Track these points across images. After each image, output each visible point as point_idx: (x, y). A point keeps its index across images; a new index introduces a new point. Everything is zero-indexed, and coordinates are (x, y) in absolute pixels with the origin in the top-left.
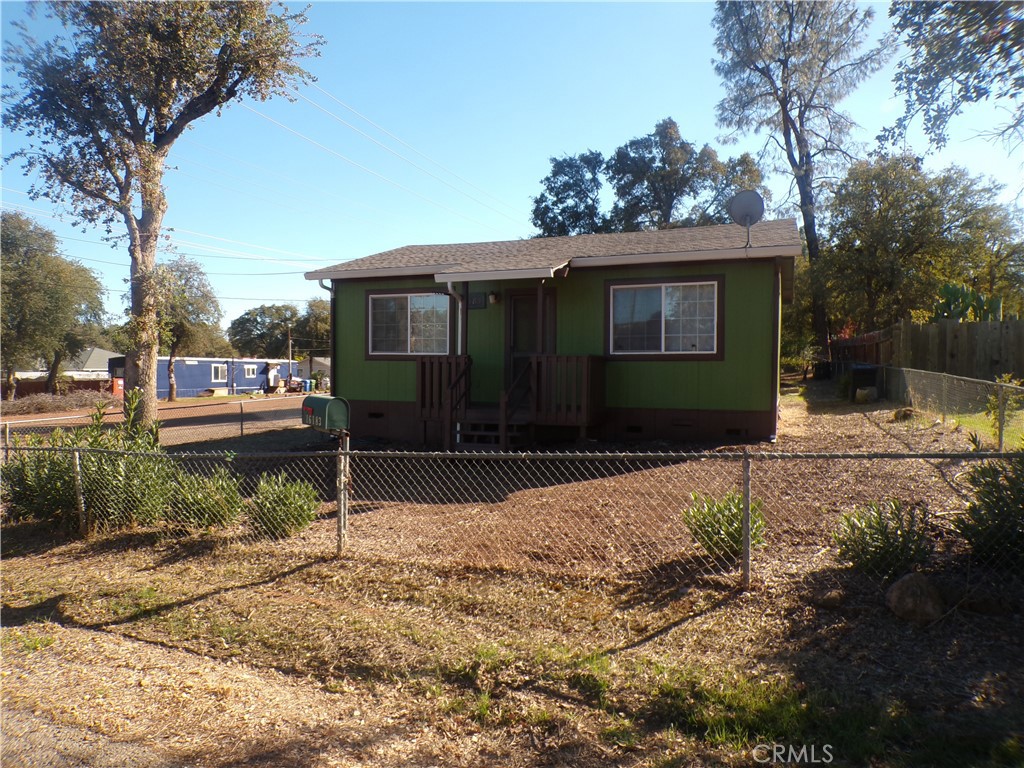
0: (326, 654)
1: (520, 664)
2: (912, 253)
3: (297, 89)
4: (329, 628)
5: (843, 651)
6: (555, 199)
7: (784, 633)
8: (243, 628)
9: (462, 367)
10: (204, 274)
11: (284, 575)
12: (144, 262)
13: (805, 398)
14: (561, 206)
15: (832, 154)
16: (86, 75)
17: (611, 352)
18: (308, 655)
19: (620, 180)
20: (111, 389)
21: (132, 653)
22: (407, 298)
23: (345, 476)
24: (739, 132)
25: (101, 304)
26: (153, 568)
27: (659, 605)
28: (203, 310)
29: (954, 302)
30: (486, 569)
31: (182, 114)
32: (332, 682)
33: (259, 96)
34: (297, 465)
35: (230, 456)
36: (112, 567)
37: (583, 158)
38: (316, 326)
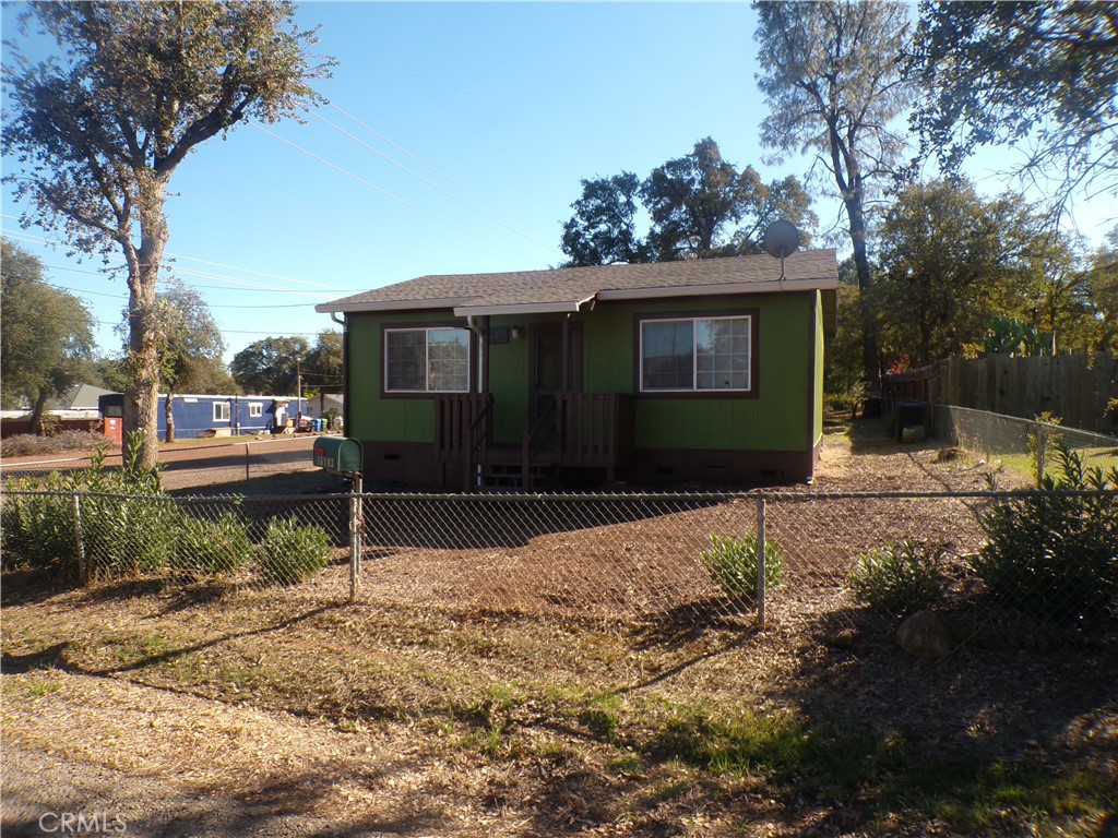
0: (338, 696)
1: (533, 702)
2: (967, 283)
3: (307, 111)
4: (341, 672)
5: (851, 686)
6: (586, 224)
7: (794, 671)
8: (253, 673)
9: (483, 405)
10: (204, 304)
11: (295, 620)
12: (143, 295)
13: (851, 438)
14: (593, 232)
15: (883, 176)
16: (82, 97)
17: (641, 390)
18: (320, 698)
19: (657, 203)
20: (102, 429)
21: (141, 697)
22: (425, 332)
23: (358, 518)
24: (785, 152)
25: (90, 336)
26: (158, 615)
27: (674, 646)
28: (205, 344)
29: (1004, 336)
30: (502, 613)
31: (184, 137)
32: (345, 723)
33: (267, 119)
34: (308, 508)
35: (239, 499)
36: (115, 615)
37: (617, 180)
38: (328, 360)
